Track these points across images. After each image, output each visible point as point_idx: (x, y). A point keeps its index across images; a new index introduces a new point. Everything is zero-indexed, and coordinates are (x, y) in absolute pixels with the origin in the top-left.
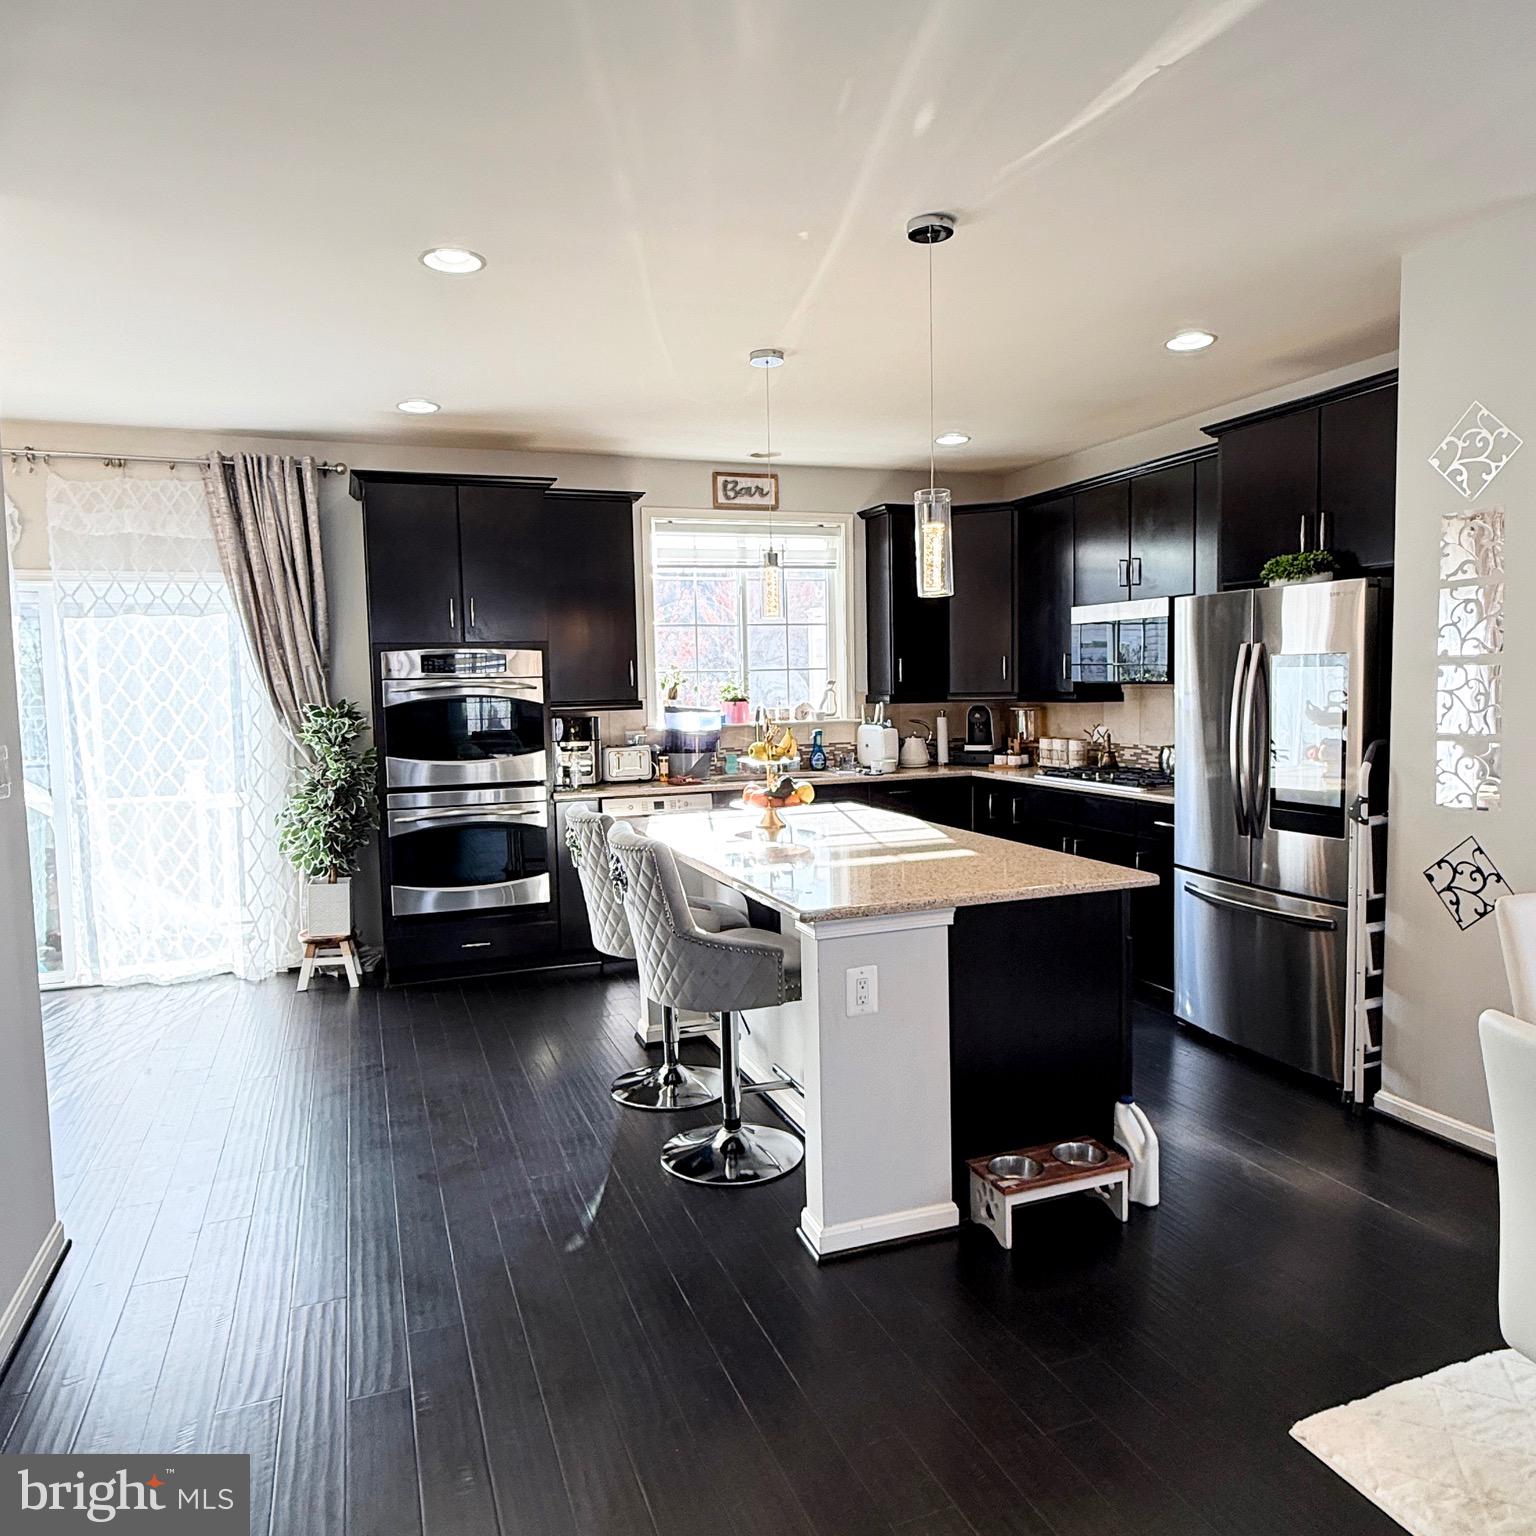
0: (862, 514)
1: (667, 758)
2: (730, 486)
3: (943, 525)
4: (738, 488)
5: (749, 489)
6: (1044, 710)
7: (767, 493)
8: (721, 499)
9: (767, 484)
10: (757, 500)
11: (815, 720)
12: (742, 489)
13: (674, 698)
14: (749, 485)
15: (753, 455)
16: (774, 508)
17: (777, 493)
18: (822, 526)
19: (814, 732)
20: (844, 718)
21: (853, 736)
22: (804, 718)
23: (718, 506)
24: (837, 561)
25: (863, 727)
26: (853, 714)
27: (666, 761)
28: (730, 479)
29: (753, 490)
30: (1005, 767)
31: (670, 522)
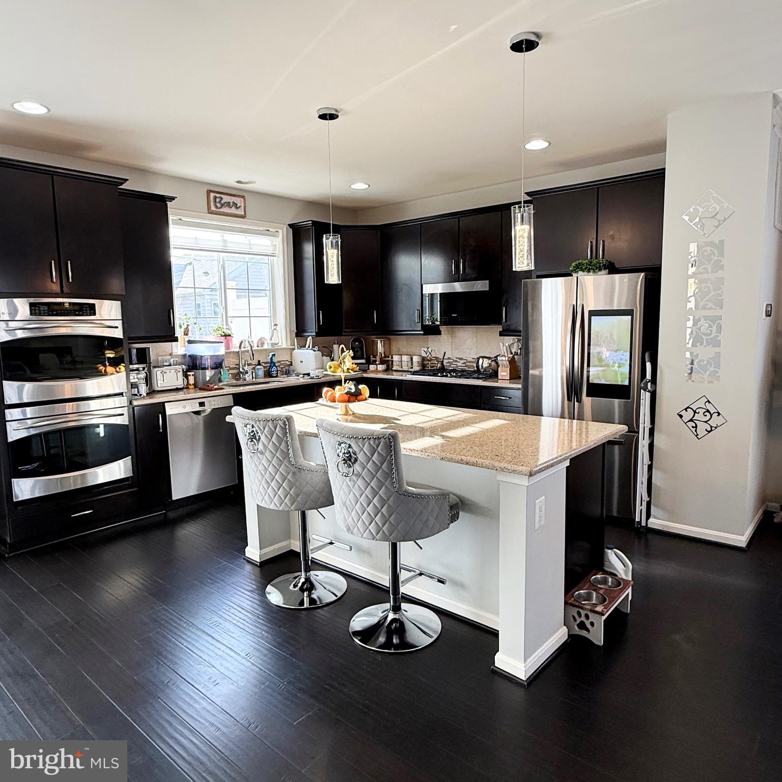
0: (291, 226)
1: (193, 373)
2: (218, 200)
3: (529, 227)
4: (222, 202)
5: (229, 203)
6: (389, 339)
7: (240, 207)
8: (213, 208)
9: (239, 201)
10: (233, 210)
11: (270, 347)
12: (225, 203)
13: (187, 335)
14: (228, 201)
15: (238, 182)
16: (243, 217)
17: (245, 207)
18: (268, 230)
19: (271, 354)
20: (284, 346)
21: (289, 356)
22: (262, 346)
23: (210, 212)
24: (277, 252)
25: (296, 351)
26: (289, 343)
27: (193, 375)
28: (218, 195)
29: (231, 204)
30: (377, 371)
31: (181, 219)
